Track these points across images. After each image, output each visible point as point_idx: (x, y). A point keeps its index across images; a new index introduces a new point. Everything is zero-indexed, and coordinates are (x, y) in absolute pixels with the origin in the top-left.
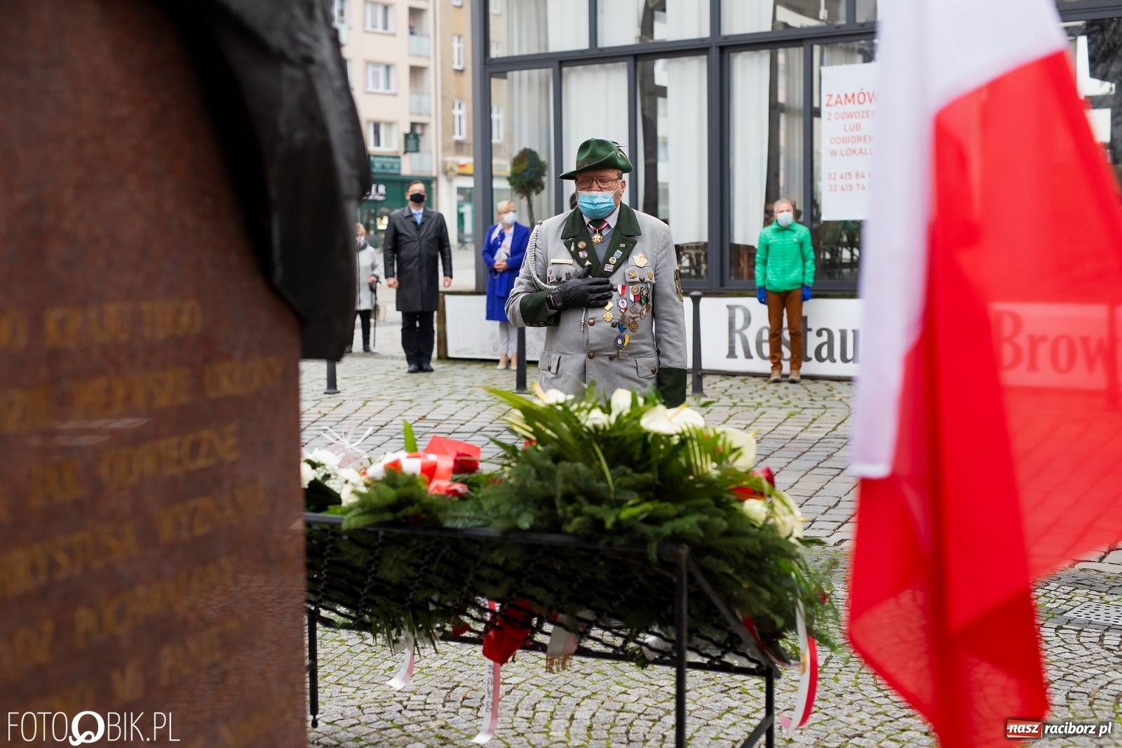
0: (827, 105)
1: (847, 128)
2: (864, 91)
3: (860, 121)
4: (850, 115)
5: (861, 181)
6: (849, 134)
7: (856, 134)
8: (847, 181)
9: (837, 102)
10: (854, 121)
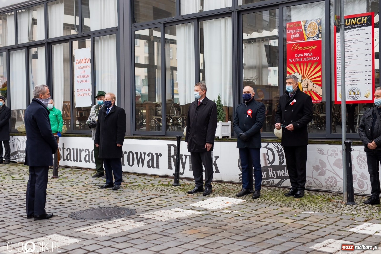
0: (76, 64)
1: (81, 73)
2: (86, 58)
3: (85, 69)
4: (82, 67)
5: (86, 92)
6: (82, 74)
7: (84, 74)
8: (82, 92)
9: (79, 63)
10: (83, 70)
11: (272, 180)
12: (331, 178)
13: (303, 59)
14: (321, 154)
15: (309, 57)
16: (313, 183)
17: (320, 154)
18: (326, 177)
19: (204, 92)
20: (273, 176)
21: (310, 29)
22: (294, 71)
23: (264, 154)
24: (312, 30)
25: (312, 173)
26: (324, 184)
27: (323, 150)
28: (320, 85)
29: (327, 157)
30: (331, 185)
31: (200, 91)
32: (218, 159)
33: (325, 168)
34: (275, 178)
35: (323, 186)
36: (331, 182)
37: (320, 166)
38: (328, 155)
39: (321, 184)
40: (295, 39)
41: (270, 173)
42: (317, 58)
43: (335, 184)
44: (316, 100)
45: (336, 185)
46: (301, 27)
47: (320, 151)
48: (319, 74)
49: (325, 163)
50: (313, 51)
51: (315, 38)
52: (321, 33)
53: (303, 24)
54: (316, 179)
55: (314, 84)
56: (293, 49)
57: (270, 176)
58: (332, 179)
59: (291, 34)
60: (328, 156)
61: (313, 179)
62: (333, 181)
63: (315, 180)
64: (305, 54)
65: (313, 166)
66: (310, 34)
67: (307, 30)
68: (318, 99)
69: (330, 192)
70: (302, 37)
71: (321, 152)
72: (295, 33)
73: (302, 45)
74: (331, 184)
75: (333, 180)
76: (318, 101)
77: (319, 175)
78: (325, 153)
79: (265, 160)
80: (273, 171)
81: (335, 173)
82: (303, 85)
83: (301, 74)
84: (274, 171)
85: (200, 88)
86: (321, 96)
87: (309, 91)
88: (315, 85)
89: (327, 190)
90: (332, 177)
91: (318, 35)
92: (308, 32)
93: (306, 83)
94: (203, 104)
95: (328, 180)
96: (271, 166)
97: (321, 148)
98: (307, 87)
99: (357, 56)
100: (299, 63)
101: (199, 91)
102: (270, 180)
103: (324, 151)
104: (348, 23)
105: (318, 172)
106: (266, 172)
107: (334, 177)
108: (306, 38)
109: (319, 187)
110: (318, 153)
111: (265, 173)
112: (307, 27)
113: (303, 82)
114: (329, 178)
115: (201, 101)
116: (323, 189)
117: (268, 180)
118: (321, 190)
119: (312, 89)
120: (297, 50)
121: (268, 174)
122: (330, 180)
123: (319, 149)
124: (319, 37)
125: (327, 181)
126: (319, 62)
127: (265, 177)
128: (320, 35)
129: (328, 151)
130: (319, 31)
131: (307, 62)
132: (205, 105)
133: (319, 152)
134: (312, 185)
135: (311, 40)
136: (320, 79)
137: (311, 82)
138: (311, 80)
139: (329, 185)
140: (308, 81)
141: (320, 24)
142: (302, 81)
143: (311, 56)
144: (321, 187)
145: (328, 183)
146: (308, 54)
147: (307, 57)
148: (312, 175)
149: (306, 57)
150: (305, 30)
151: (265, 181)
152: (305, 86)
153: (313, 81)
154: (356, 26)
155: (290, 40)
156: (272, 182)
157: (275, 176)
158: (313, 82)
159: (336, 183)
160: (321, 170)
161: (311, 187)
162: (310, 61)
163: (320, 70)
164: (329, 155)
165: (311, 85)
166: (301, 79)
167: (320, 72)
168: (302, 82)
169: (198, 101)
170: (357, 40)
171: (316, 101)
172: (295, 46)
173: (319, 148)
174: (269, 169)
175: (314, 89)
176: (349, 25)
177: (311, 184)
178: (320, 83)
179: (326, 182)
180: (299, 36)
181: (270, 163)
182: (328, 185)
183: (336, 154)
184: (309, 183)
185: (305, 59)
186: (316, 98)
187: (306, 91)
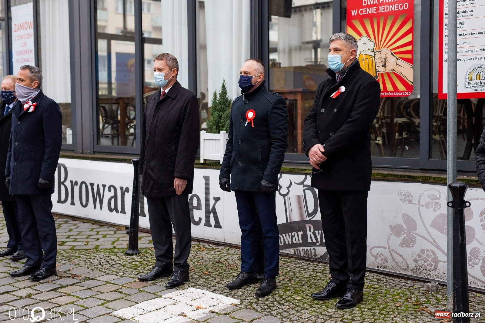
2: (27, 22)
3: (26, 40)
4: (23, 37)
6: (23, 49)
9: (18, 29)
10: (23, 40)
11: (312, 248)
12: (426, 253)
13: (378, 10)
14: (407, 202)
16: (390, 259)
17: (405, 203)
18: (416, 249)
19: (174, 72)
20: (314, 241)
22: (360, 35)
23: (299, 197)
25: (389, 239)
26: (412, 265)
27: (410, 194)
28: (410, 61)
29: (419, 208)
30: (425, 267)
31: (167, 70)
32: (219, 202)
33: (414, 232)
34: (318, 244)
35: (410, 268)
36: (426, 260)
37: (405, 227)
38: (421, 206)
39: (407, 263)
41: (309, 234)
42: (406, 6)
43: (433, 266)
44: (402, 92)
45: (436, 268)
47: (405, 195)
48: (409, 38)
49: (414, 221)
54: (396, 252)
55: (397, 59)
57: (310, 241)
58: (427, 255)
60: (421, 208)
61: (390, 252)
62: (430, 260)
63: (394, 255)
65: (390, 226)
68: (405, 90)
69: (424, 282)
71: (407, 199)
74: (426, 264)
75: (429, 258)
76: (405, 94)
77: (402, 245)
78: (415, 201)
79: (300, 208)
80: (314, 231)
81: (434, 243)
82: (376, 61)
83: (373, 39)
84: (317, 232)
85: (167, 65)
86: (411, 84)
87: (388, 74)
88: (400, 62)
89: (417, 276)
90: (428, 251)
93: (383, 56)
94: (169, 97)
95: (420, 256)
96: (310, 222)
97: (407, 191)
98: (384, 66)
100: (371, 17)
101: (165, 71)
102: (308, 248)
103: (412, 196)
105: (401, 239)
106: (302, 233)
107: (433, 252)
109: (401, 268)
110: (401, 200)
111: (300, 233)
113: (378, 55)
114: (422, 251)
115: (166, 91)
116: (409, 273)
117: (305, 248)
118: (406, 275)
119: (394, 70)
121: (305, 236)
122: (425, 256)
123: (404, 193)
125: (417, 258)
126: (409, 15)
127: (301, 241)
129: (420, 197)
131: (386, 16)
132: (174, 99)
133: (403, 198)
134: (387, 265)
136: (409, 48)
137: (392, 54)
138: (392, 52)
139: (423, 267)
140: (386, 52)
142: (374, 53)
144: (406, 270)
145: (420, 262)
148: (388, 243)
151: (301, 249)
152: (381, 64)
153: (396, 53)
156: (313, 251)
157: (317, 242)
158: (396, 55)
159: (437, 264)
160: (405, 235)
161: (385, 267)
162: (391, 13)
163: (411, 31)
164: (423, 206)
165: (392, 61)
166: (373, 49)
167: (411, 35)
168: (375, 55)
169: (162, 90)
171: (401, 94)
173: (404, 191)
174: (307, 226)
175: (398, 70)
177: (387, 262)
178: (409, 56)
179: (415, 261)
181: (309, 215)
182: (420, 266)
183: (438, 205)
184: (382, 260)
186: (401, 87)
187: (382, 74)
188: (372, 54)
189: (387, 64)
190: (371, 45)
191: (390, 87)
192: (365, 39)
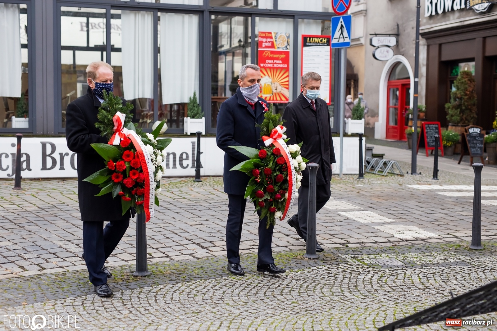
13: (273, 65)
15: (278, 64)
21: (280, 40)
22: (265, 75)
24: (282, 42)
28: (288, 88)
32: (202, 155)
40: (266, 47)
42: (286, 66)
44: (284, 101)
46: (271, 38)
48: (287, 79)
50: (282, 59)
51: (284, 49)
52: (289, 45)
53: (273, 35)
56: (265, 55)
59: (262, 42)
64: (275, 61)
66: (280, 45)
67: (277, 41)
68: (286, 100)
70: (273, 46)
72: (266, 42)
73: (272, 52)
76: (286, 102)
82: (273, 87)
83: (271, 77)
87: (278, 93)
88: (283, 88)
91: (286, 46)
92: (278, 43)
93: (276, 86)
98: (276, 90)
99: (318, 68)
100: (270, 68)
104: (312, 41)
108: (276, 47)
112: (278, 38)
113: (273, 85)
120: (268, 56)
124: (287, 49)
126: (287, 69)
128: (288, 47)
130: (288, 43)
131: (277, 68)
135: (281, 50)
136: (287, 83)
138: (280, 84)
140: (277, 84)
141: (288, 37)
143: (280, 64)
146: (278, 62)
147: (277, 63)
149: (275, 63)
150: (276, 41)
152: (275, 89)
153: (282, 85)
154: (319, 44)
155: (261, 47)
162: (279, 68)
163: (288, 76)
165: (280, 88)
170: (319, 55)
172: (266, 53)
175: (282, 92)
176: (313, 43)
178: (287, 86)
180: (270, 44)
185: (275, 65)
186: (283, 99)
187: (275, 94)
188: (271, 84)
189: (277, 89)
190: (270, 80)
191: (278, 99)
192: (267, 77)
